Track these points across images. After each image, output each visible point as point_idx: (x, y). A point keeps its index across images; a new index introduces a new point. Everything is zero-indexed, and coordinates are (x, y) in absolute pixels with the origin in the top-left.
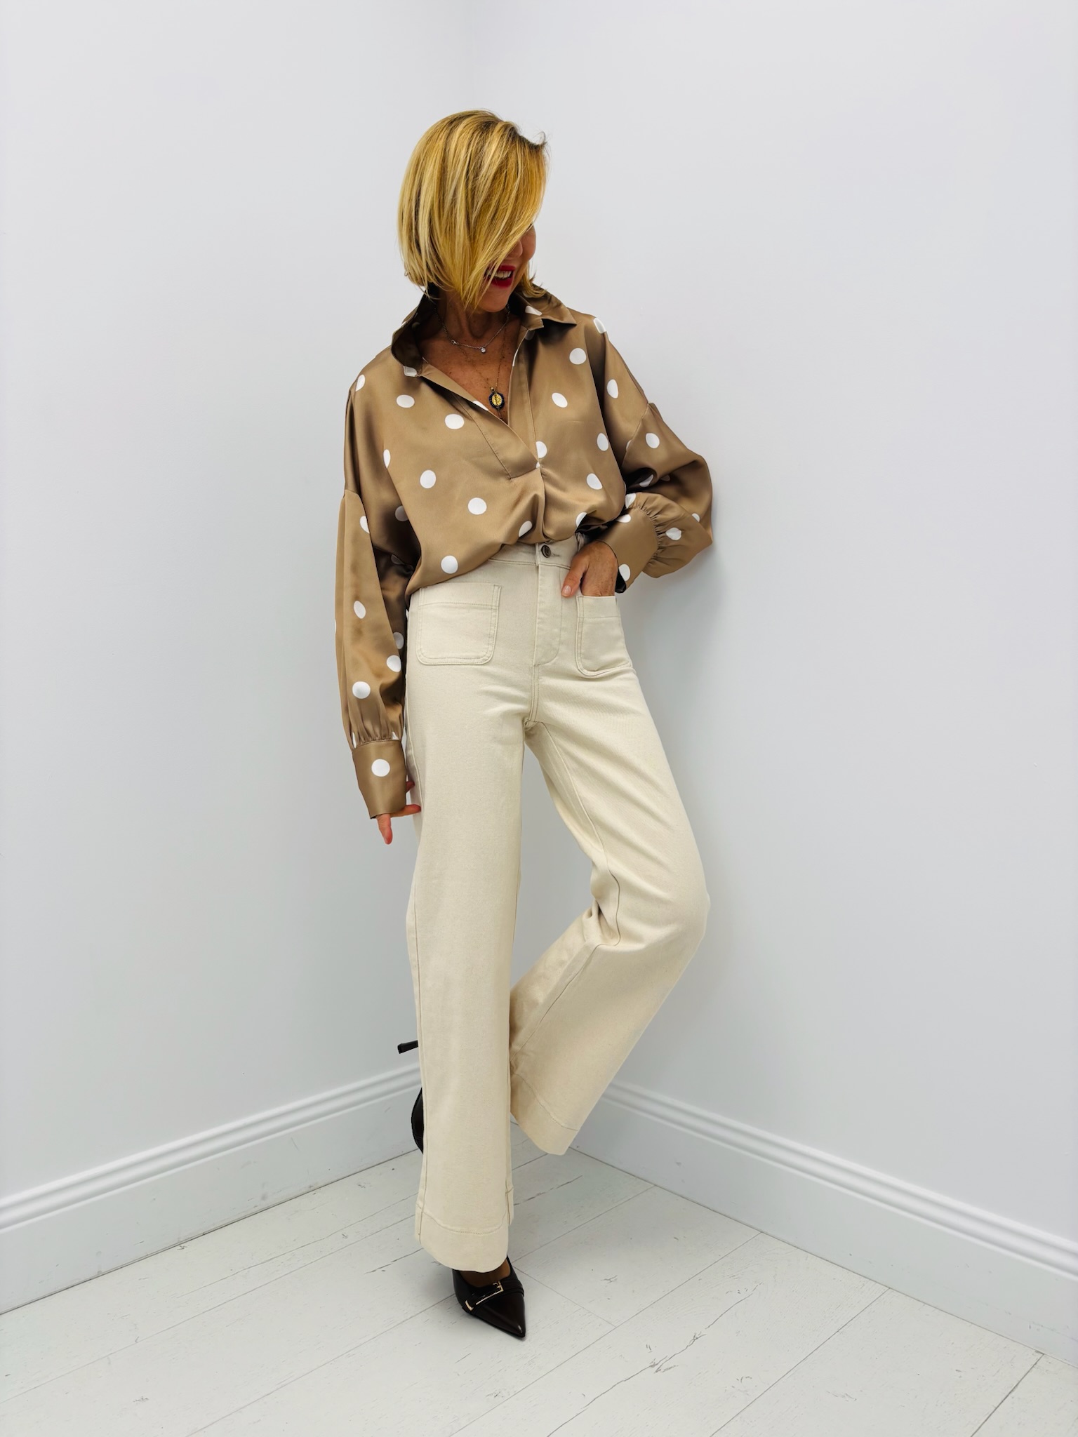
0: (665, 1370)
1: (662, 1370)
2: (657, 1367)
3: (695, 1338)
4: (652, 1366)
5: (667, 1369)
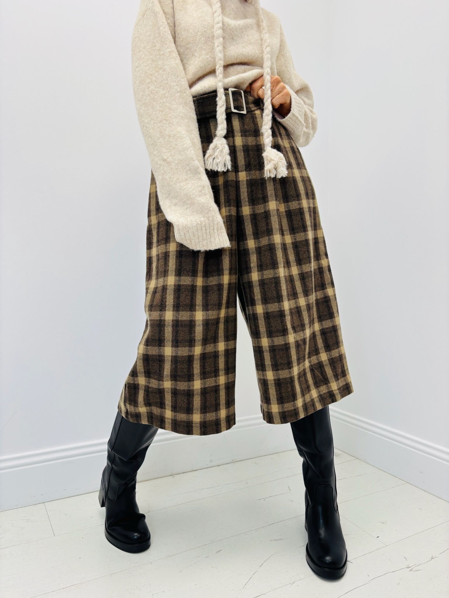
0: (415, 571)
1: (413, 571)
2: (410, 569)
3: (432, 558)
4: (408, 568)
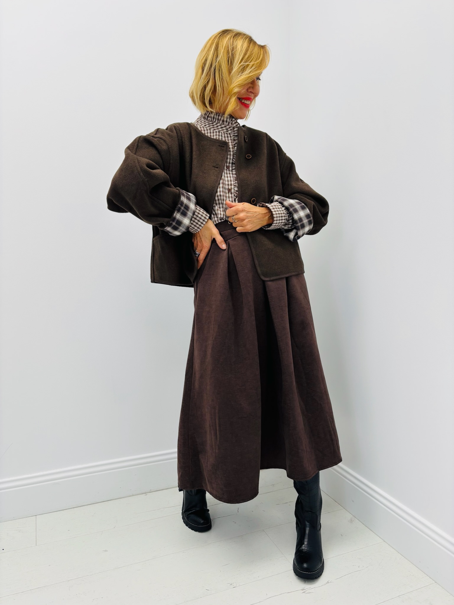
4: (303, 590)
5: (307, 593)
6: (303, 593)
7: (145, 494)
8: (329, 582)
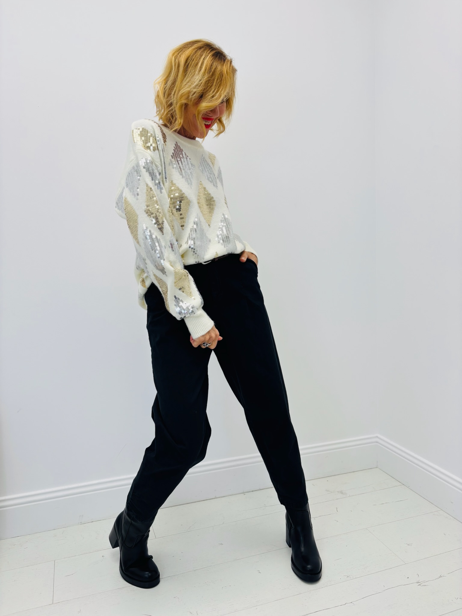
4: (417, 583)
5: (424, 586)
6: (419, 585)
7: (243, 494)
8: (442, 576)
